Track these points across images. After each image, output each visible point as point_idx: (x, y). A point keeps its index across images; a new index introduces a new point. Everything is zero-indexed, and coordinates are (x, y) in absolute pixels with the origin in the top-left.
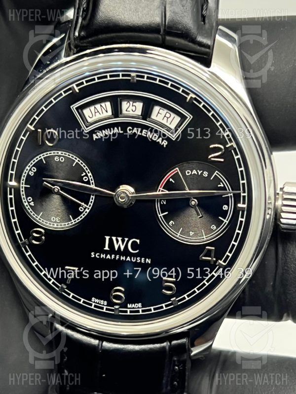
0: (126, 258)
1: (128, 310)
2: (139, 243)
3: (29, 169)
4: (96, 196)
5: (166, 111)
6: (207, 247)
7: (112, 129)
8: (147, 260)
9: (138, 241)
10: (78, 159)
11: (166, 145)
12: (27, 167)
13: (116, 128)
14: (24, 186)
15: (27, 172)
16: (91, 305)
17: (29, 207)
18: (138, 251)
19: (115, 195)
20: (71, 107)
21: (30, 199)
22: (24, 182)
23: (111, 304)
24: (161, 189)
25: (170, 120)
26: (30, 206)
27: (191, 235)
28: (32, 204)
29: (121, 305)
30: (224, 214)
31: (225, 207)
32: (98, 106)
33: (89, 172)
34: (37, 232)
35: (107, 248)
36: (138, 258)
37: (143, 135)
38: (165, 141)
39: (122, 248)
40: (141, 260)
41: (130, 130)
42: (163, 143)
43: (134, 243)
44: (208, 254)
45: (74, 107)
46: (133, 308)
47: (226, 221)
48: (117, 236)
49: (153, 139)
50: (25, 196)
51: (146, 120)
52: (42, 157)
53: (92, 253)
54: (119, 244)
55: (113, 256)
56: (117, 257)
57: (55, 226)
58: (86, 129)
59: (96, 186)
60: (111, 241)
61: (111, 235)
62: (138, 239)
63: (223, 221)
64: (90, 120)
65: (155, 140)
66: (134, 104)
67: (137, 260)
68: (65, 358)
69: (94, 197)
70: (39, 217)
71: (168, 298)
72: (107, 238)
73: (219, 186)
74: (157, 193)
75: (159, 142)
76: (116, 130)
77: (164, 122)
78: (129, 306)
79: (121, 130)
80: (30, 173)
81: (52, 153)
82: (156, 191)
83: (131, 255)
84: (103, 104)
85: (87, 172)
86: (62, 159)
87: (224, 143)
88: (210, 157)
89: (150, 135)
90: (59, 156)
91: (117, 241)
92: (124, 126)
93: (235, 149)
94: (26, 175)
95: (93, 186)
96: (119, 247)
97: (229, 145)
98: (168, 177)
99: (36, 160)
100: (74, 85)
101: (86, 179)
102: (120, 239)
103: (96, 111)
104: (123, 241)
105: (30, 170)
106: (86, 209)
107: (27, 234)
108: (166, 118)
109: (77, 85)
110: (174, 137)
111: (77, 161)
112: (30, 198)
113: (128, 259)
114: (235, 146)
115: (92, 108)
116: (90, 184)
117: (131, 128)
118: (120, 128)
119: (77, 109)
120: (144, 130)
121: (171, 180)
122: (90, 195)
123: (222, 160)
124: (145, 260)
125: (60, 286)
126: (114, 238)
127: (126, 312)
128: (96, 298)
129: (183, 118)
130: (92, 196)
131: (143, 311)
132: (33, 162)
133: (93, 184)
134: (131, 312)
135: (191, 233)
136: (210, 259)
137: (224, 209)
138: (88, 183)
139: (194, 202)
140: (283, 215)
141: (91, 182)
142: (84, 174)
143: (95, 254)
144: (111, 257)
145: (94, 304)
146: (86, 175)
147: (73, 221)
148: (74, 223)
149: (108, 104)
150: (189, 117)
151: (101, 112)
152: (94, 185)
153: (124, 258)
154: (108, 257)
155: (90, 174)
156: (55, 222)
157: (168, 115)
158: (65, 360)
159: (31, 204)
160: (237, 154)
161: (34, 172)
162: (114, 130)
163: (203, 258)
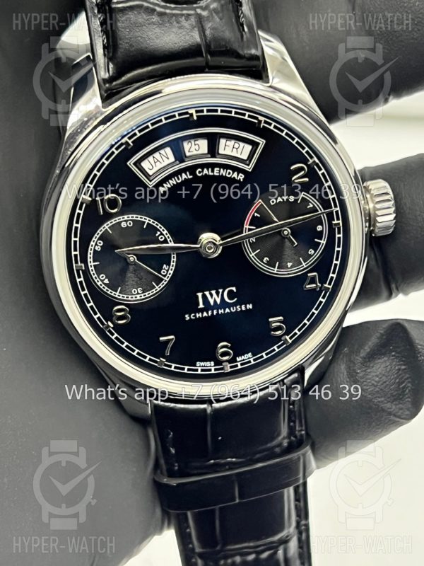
0: (224, 311)
1: (239, 364)
2: (235, 291)
3: (94, 244)
4: (177, 254)
5: (233, 142)
6: (309, 275)
7: (179, 176)
8: (248, 306)
9: (234, 289)
10: (148, 219)
11: (243, 179)
12: (92, 243)
13: (183, 175)
14: (92, 264)
15: (93, 248)
16: (197, 370)
17: (103, 285)
18: (236, 299)
19: (201, 247)
20: (128, 163)
21: (102, 277)
22: (92, 260)
23: (218, 363)
24: (248, 227)
25: (239, 150)
26: (105, 284)
27: (289, 266)
28: (107, 281)
29: (230, 361)
30: (320, 235)
31: (319, 228)
32: (157, 155)
33: (163, 230)
34: (119, 310)
35: (201, 306)
36: (238, 307)
37: (215, 174)
38: (240, 174)
39: (218, 301)
40: (241, 307)
41: (200, 172)
42: (239, 177)
43: (230, 293)
44: (313, 281)
45: (131, 163)
46: (244, 360)
47: (323, 242)
48: (210, 290)
49: (227, 175)
50: (96, 275)
51: (215, 157)
52: (106, 226)
53: (187, 316)
54: (214, 298)
55: (210, 313)
56: (215, 312)
57: (138, 298)
58: (150, 183)
59: (175, 243)
60: (204, 297)
61: (202, 291)
62: (233, 287)
63: (320, 243)
64: (151, 173)
65: (229, 176)
66: (197, 142)
67: (237, 309)
68: (169, 434)
69: (175, 255)
70: (117, 294)
71: (279, 338)
72: (200, 295)
73: (308, 207)
74: (244, 234)
75: (234, 178)
76: (184, 176)
77: (234, 154)
78: (238, 359)
79: (190, 175)
80: (97, 248)
81: (117, 220)
82: (242, 233)
83: (229, 306)
84: (162, 151)
85: (161, 230)
86: (130, 224)
87: (305, 161)
88: (293, 179)
89: (223, 172)
90: (126, 221)
91: (211, 295)
92: (192, 169)
93: (317, 165)
94: (92, 252)
95: (172, 244)
96: (215, 301)
97: (311, 161)
98: (252, 212)
99: (100, 232)
100: (126, 139)
101: (162, 238)
102: (213, 292)
103: (156, 161)
104: (217, 293)
105: (96, 244)
106: (168, 271)
107: (108, 316)
108: (235, 150)
109: (130, 138)
110: (249, 168)
111: (147, 221)
112: (102, 275)
113: (227, 310)
114: (317, 161)
115: (151, 158)
116: (168, 243)
117: (200, 170)
118: (188, 173)
119: (135, 164)
120: (216, 169)
121: (256, 214)
122: (170, 255)
123: (307, 179)
124: (246, 307)
125: (158, 360)
126: (207, 293)
127: (237, 366)
128: (201, 361)
129: (255, 145)
130: (172, 256)
131: (254, 360)
132: (97, 236)
133: (170, 241)
134: (242, 364)
135: (289, 265)
136: (314, 285)
137: (318, 230)
138: (165, 241)
139: (287, 231)
140: (379, 219)
141: (168, 240)
142: (159, 233)
143: (190, 316)
144: (208, 313)
145: (199, 369)
146: (162, 234)
147: (157, 287)
148: (159, 289)
149: (168, 150)
150: (262, 142)
151: (161, 160)
152: (172, 242)
153: (222, 311)
154: (205, 314)
155: (166, 232)
156: (138, 293)
157: (236, 145)
158: (170, 436)
159: (104, 282)
160: (320, 169)
161: (101, 246)
162: (182, 177)
163: (307, 286)
